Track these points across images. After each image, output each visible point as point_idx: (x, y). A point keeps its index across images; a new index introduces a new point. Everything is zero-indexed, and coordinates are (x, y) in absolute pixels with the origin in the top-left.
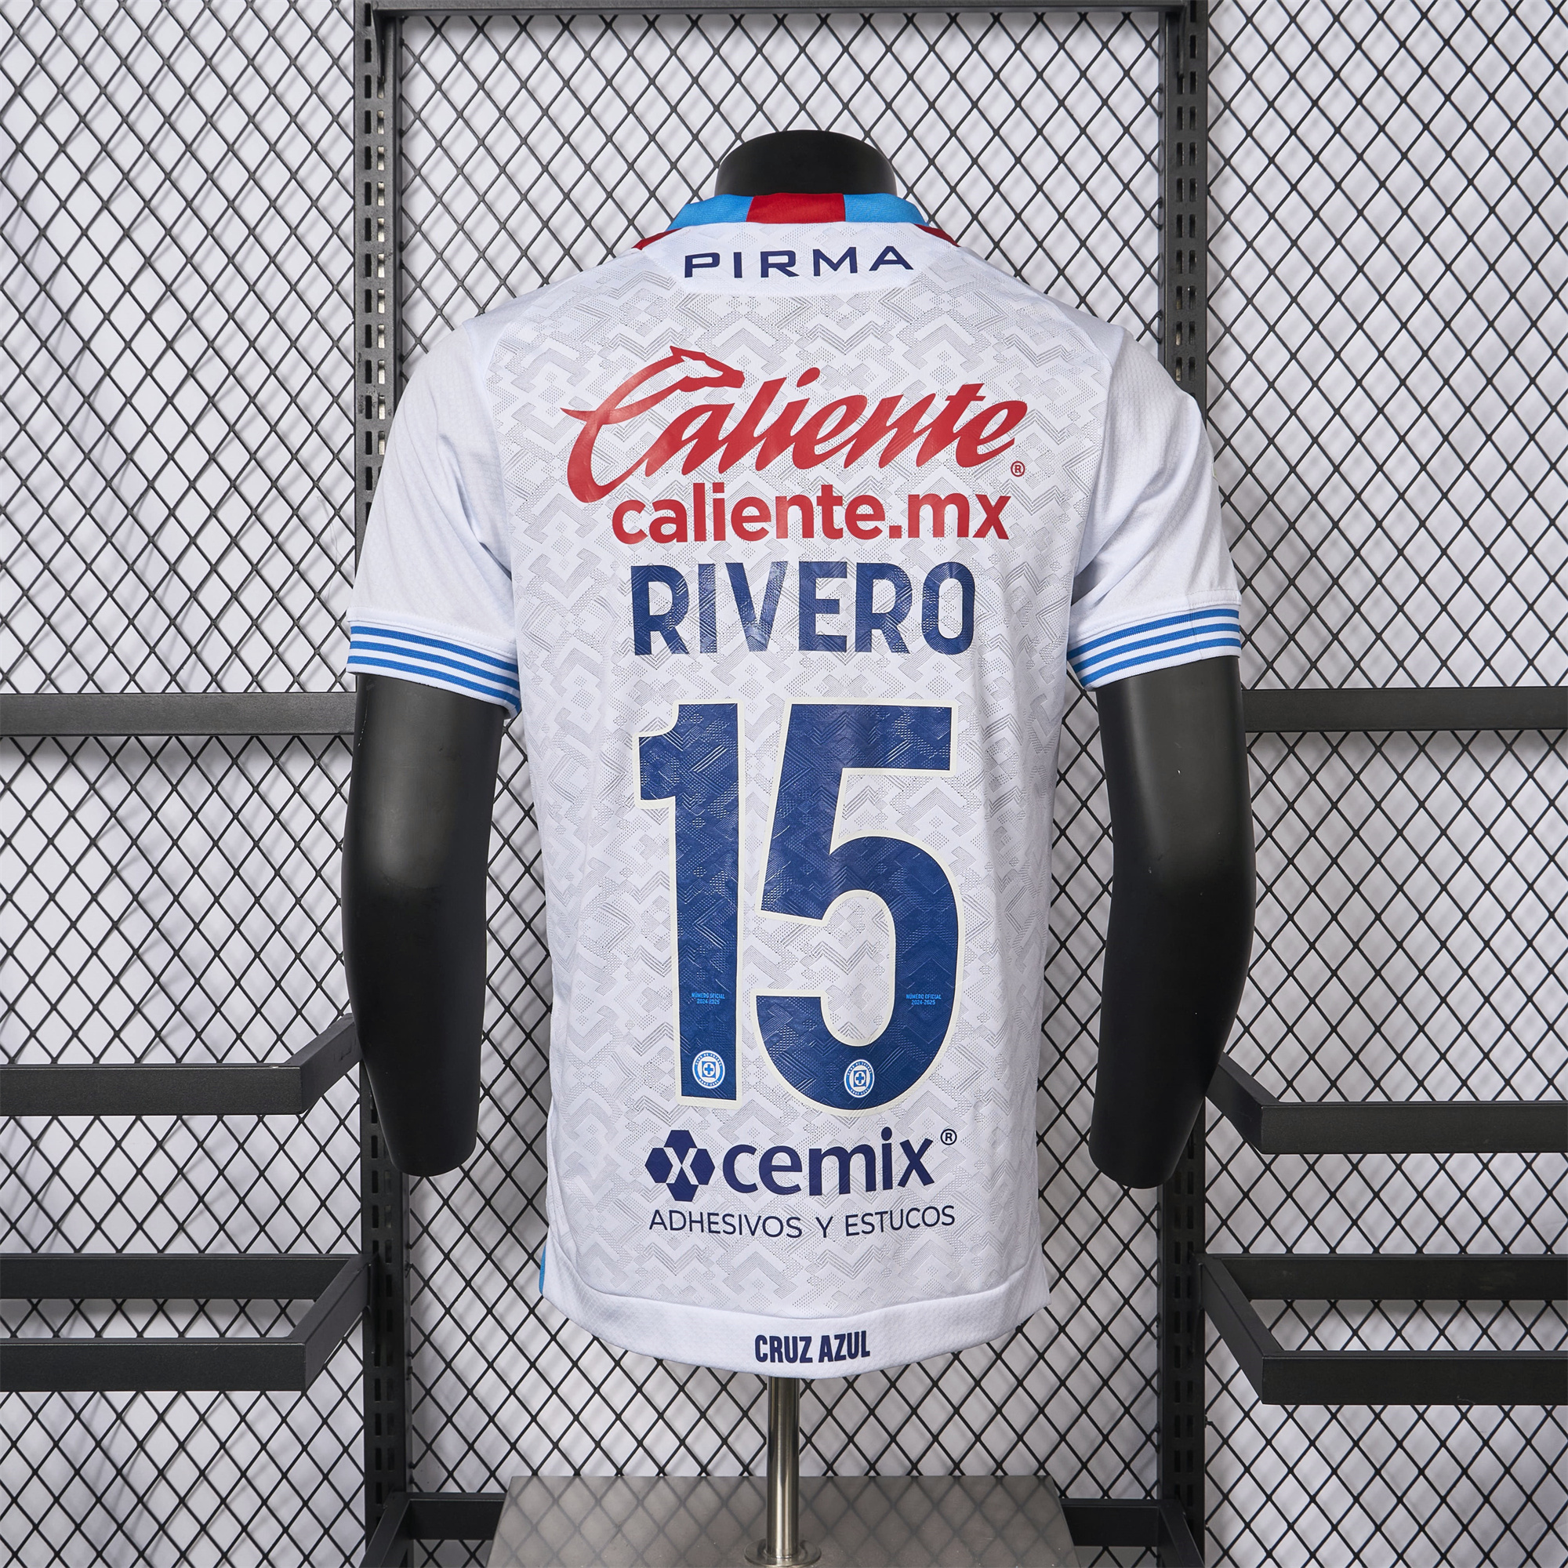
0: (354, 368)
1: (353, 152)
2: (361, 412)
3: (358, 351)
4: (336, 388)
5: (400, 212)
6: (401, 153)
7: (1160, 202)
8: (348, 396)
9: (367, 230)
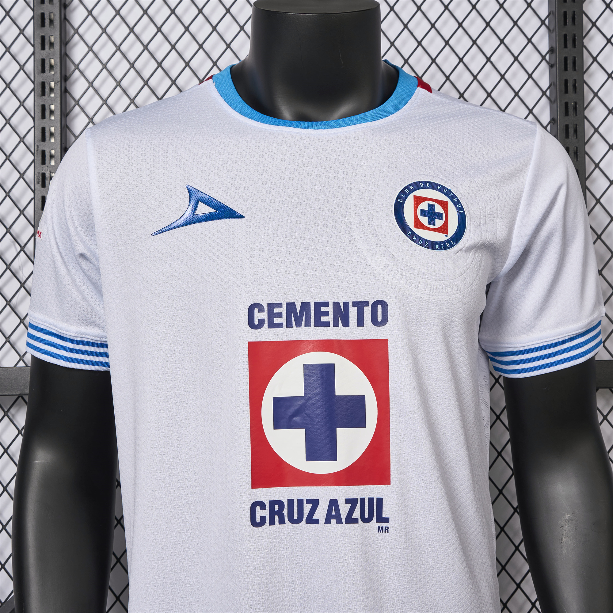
0: (34, 155)
1: (33, 18)
2: (38, 183)
3: (37, 144)
4: (22, 168)
5: (65, 56)
6: (65, 18)
7: (551, 50)
8: (30, 175)
9: (43, 66)
